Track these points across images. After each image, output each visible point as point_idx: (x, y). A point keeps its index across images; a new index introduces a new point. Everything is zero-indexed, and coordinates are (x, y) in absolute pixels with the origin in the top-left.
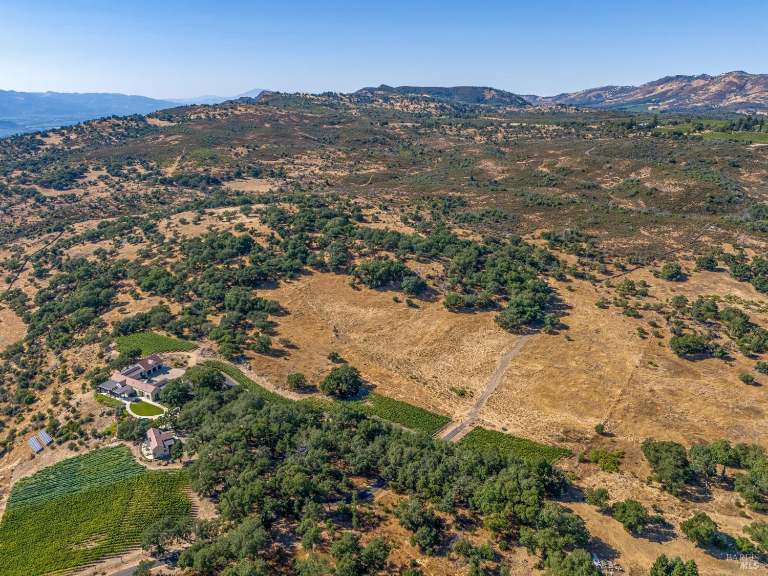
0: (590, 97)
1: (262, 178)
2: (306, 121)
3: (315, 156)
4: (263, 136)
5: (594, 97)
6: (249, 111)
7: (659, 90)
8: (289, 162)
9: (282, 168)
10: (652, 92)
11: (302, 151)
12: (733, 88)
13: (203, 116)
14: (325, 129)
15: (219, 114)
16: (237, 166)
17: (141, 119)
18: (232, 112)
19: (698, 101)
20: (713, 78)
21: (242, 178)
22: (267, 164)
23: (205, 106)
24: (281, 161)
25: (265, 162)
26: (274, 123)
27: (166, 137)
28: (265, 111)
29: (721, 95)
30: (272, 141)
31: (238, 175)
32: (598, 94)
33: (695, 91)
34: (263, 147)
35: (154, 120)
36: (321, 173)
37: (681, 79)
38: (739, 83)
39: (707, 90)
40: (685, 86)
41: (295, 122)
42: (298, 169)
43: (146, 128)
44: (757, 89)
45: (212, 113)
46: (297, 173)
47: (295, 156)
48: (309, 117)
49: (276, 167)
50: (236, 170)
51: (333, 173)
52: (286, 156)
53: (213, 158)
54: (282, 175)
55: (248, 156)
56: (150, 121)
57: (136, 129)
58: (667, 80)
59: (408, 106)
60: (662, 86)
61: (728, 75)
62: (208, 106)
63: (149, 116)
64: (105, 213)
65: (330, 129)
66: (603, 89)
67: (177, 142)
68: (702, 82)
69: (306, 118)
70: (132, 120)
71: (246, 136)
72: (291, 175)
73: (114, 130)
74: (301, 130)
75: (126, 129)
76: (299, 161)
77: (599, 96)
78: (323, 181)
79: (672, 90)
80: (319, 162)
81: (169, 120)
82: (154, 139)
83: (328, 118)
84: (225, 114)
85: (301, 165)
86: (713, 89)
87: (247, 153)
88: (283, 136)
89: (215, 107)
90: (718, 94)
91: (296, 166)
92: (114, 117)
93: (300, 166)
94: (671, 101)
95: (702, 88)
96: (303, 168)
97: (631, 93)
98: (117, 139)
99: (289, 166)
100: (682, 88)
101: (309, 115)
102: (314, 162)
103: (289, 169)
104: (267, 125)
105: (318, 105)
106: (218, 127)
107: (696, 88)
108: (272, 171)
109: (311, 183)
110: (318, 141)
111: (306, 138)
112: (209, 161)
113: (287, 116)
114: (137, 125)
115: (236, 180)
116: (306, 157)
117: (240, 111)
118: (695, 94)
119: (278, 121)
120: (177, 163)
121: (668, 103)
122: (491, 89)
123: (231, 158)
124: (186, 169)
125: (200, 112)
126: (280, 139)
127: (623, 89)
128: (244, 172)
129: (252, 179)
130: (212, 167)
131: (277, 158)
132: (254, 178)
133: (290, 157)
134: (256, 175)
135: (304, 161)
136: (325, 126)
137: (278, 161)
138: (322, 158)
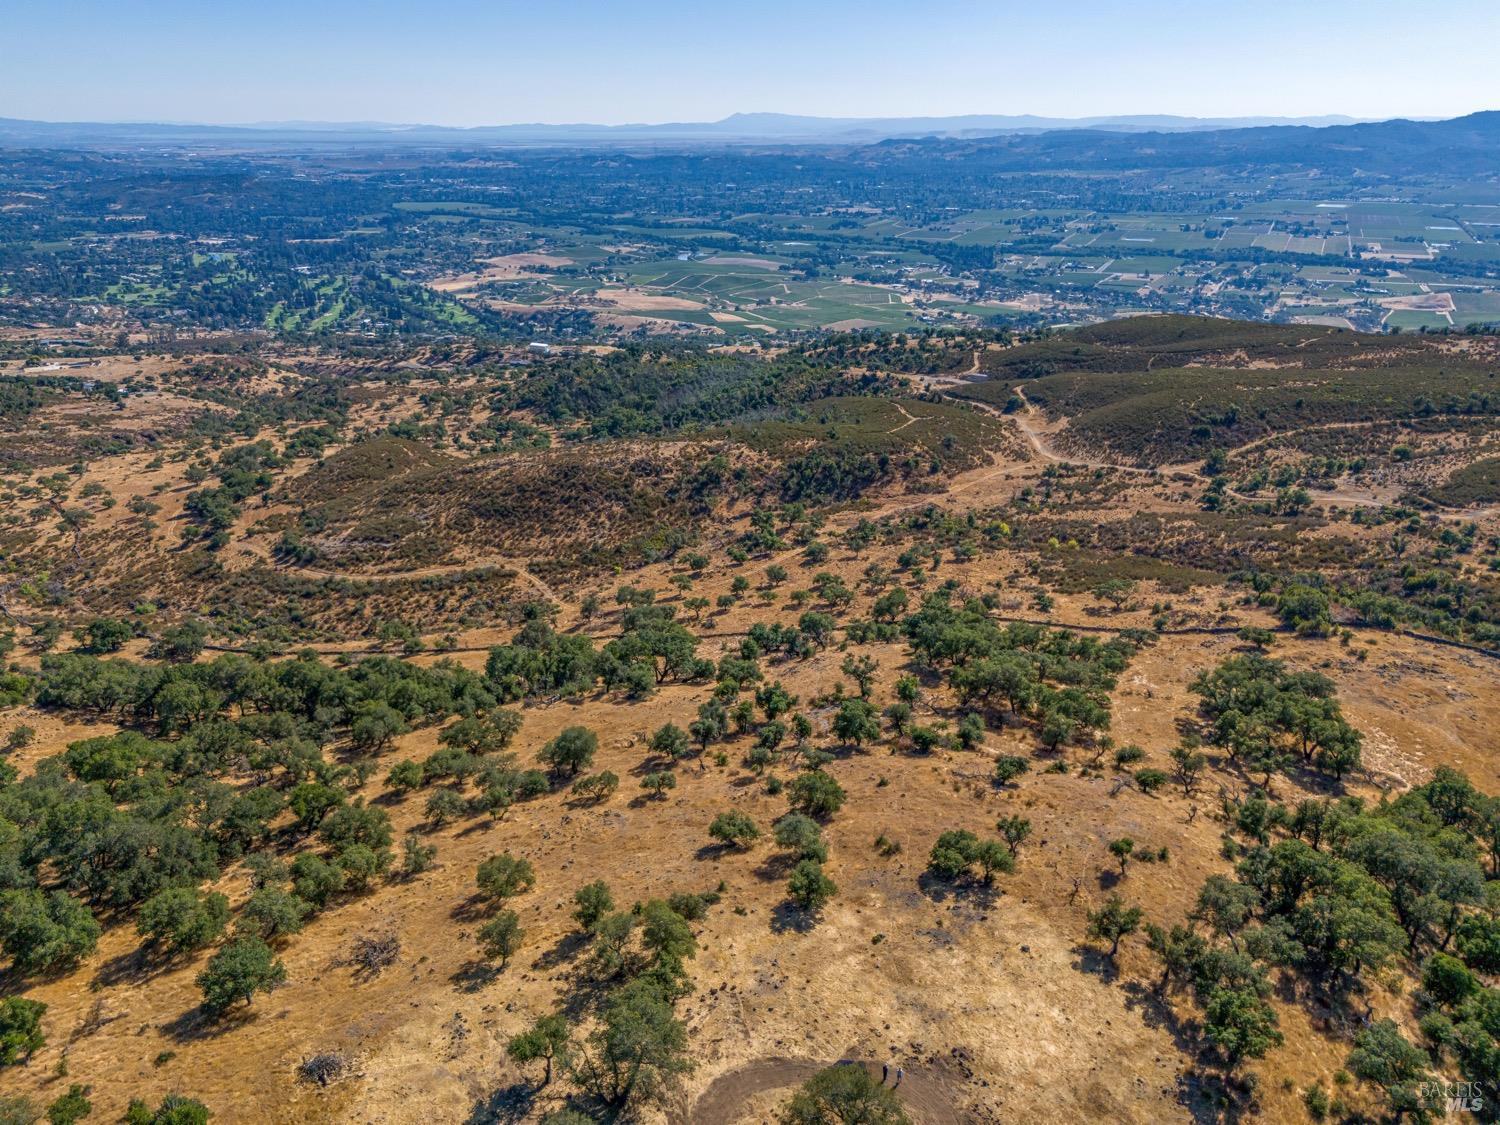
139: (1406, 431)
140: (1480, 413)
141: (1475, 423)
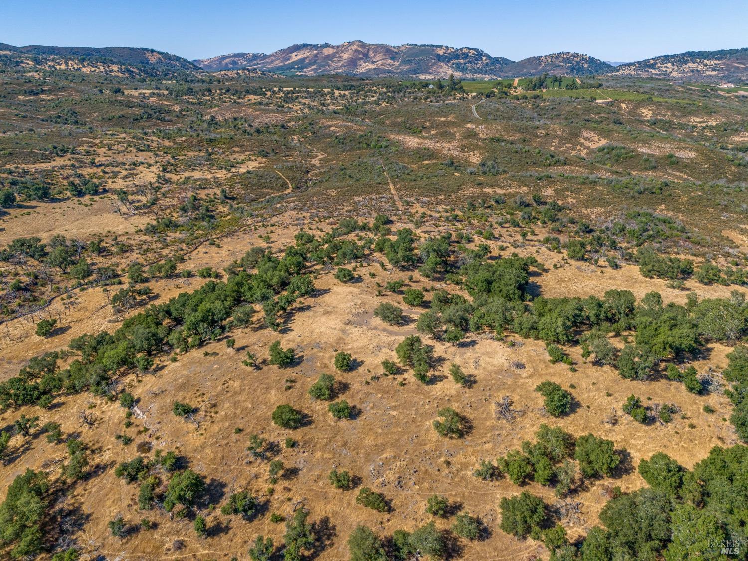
0: (227, 65)
3: (120, 148)
5: (231, 64)
7: (295, 57)
8: (82, 163)
9: (80, 176)
10: (288, 60)
12: (361, 56)
19: (337, 67)
20: (338, 47)
22: (38, 171)
24: (59, 162)
29: (353, 63)
31: (8, 202)
32: (233, 61)
33: (329, 58)
36: (174, 177)
37: (309, 48)
38: (364, 51)
39: (341, 57)
40: (318, 54)
42: (116, 174)
44: (379, 57)
46: (120, 181)
47: (80, 149)
51: (197, 174)
52: (65, 151)
58: (296, 48)
59: (79, 69)
60: (295, 54)
61: (351, 44)
66: (235, 56)
68: (330, 51)
72: (113, 186)
76: (101, 159)
77: (234, 63)
79: (307, 57)
80: (144, 157)
85: (112, 165)
86: (345, 56)
90: (351, 61)
93: (114, 169)
94: (313, 68)
95: (334, 55)
96: (124, 172)
97: (267, 60)
99: (90, 170)
100: (316, 56)
102: (129, 158)
107: (328, 56)
111: (24, 117)
115: (13, 212)
116: (104, 150)
118: (333, 62)
121: (312, 70)
122: (152, 51)
127: (256, 57)
128: (12, 194)
131: (47, 158)
132: (44, 201)
133: (74, 153)
134: (45, 195)
135: (110, 158)
136: (20, 97)
137: (54, 163)
138: (139, 150)
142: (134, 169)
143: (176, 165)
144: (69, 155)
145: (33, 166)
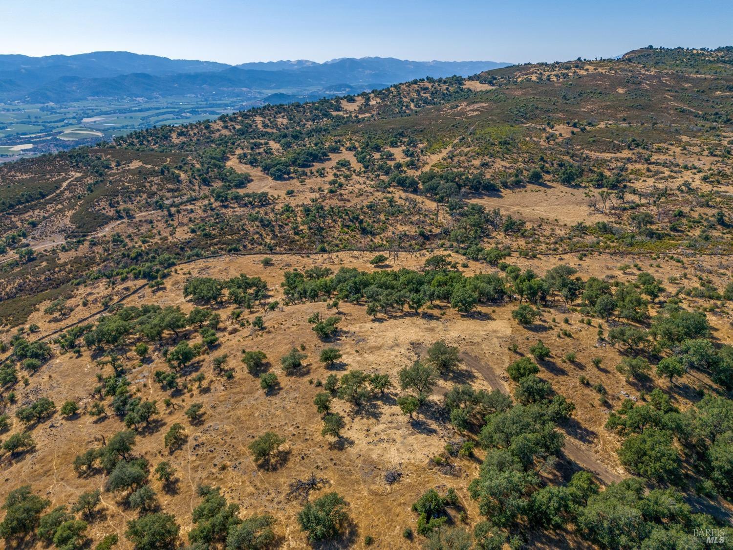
1: (578, 186)
2: (686, 85)
3: (697, 149)
4: (608, 108)
6: (600, 70)
8: (640, 158)
9: (623, 169)
11: (672, 136)
13: (534, 78)
14: (718, 97)
15: (556, 75)
16: (542, 159)
17: (459, 81)
18: (575, 73)
21: (541, 184)
22: (596, 160)
23: (542, 64)
24: (626, 154)
25: (594, 155)
26: (633, 87)
27: (468, 105)
28: (625, 70)
30: (620, 115)
31: (536, 179)
34: (602, 125)
35: (472, 83)
36: (706, 188)
41: (667, 85)
42: (656, 174)
43: (457, 92)
45: (546, 74)
46: (651, 182)
47: (656, 146)
48: (693, 79)
49: (613, 165)
50: (536, 167)
52: (638, 145)
53: (506, 143)
54: (618, 185)
55: (568, 142)
56: (468, 85)
57: (444, 94)
62: (546, 64)
63: (470, 79)
64: (275, 237)
65: (727, 97)
67: (476, 113)
69: (687, 80)
70: (445, 83)
71: (579, 108)
72: (639, 185)
73: (419, 95)
74: (676, 99)
75: (432, 93)
76: (662, 158)
78: (710, 212)
80: (706, 163)
81: (491, 83)
82: (452, 108)
83: (726, 81)
84: (563, 75)
85: (665, 165)
87: (568, 135)
88: (642, 107)
89: (553, 66)
91: (652, 167)
92: (428, 78)
93: (662, 169)
96: (667, 173)
98: (415, 106)
99: (638, 166)
101: (695, 76)
102: (694, 161)
103: (637, 172)
104: (621, 91)
105: (710, 62)
106: (545, 93)
108: (601, 175)
109: (681, 214)
110: (705, 118)
111: (683, 111)
112: (497, 148)
113: (658, 77)
114: (447, 89)
115: (530, 187)
116: (678, 150)
117: (587, 70)
119: (639, 84)
120: (450, 148)
123: (537, 143)
124: (456, 159)
125: (533, 73)
126: (636, 112)
128: (548, 173)
129: (560, 187)
130: (499, 160)
131: (618, 149)
132: (564, 185)
133: (644, 148)
134: (569, 180)
135: (671, 158)
136: (718, 93)
137: (619, 155)
138: (712, 154)
139: (13, 216)
140: (32, 200)
141: (36, 205)
142: (680, 172)
143: (728, 176)
144: (637, 150)
145: (597, 154)
